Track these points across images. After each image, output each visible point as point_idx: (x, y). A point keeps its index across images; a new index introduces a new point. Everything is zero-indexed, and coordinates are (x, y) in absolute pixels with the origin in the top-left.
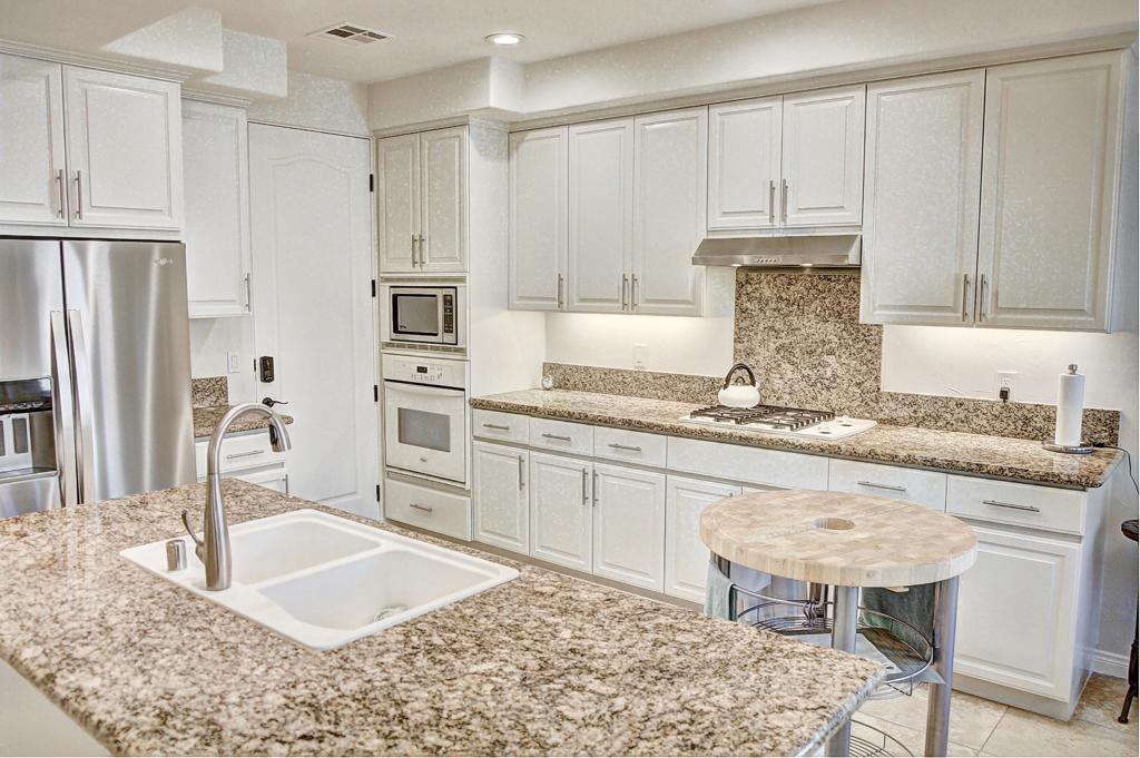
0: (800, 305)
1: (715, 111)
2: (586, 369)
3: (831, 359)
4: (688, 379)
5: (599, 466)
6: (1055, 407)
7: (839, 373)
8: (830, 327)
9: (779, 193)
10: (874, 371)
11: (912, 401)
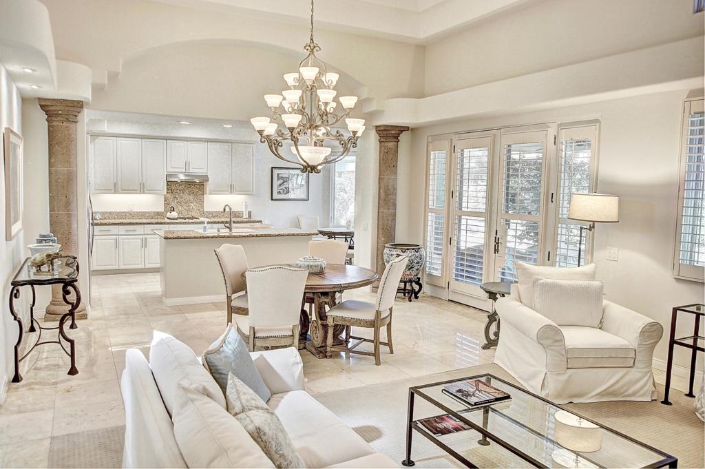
0: (183, 191)
1: (168, 141)
2: (110, 213)
3: (192, 204)
4: (149, 213)
5: (147, 236)
6: (243, 212)
7: (194, 207)
8: (191, 196)
9: (187, 164)
10: (203, 207)
11: (211, 213)
